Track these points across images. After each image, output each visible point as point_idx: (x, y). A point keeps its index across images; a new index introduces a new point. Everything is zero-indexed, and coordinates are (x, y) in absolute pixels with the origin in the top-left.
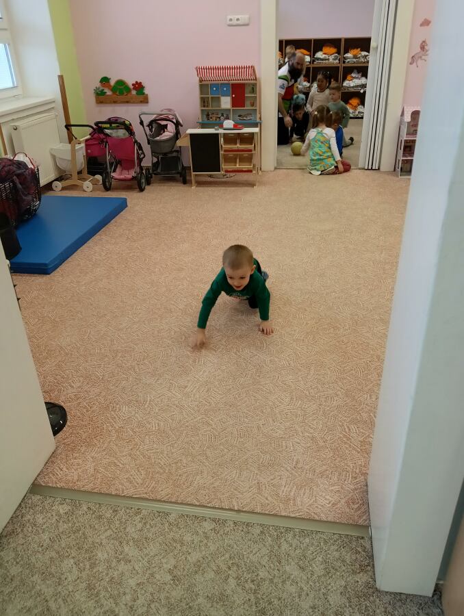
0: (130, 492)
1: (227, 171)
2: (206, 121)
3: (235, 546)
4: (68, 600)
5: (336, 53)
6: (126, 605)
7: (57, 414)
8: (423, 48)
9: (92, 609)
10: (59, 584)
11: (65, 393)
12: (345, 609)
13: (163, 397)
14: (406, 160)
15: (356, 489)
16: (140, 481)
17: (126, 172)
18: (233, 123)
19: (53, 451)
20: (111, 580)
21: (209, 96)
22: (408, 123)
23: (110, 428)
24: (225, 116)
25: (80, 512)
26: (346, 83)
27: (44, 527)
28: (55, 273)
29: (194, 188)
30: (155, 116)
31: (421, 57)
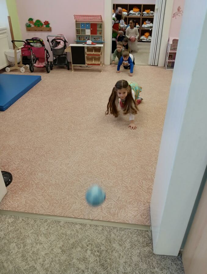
0: (42, 212)
1: (88, 64)
2: (78, 40)
3: (90, 236)
4: (13, 262)
5: (139, 11)
6: (40, 263)
7: (8, 177)
8: (178, 10)
9: (24, 266)
10: (9, 255)
11: (12, 167)
12: (139, 263)
13: (58, 169)
14: (170, 62)
15: (145, 209)
16: (47, 207)
17: (40, 63)
18: (91, 42)
19: (5, 194)
20: (33, 253)
21: (80, 29)
22: (171, 45)
23: (33, 183)
24: (88, 38)
25: (19, 222)
26: (143, 26)
27: (2, 229)
28: (6, 110)
29: (73, 72)
30: (55, 37)
31: (177, 14)
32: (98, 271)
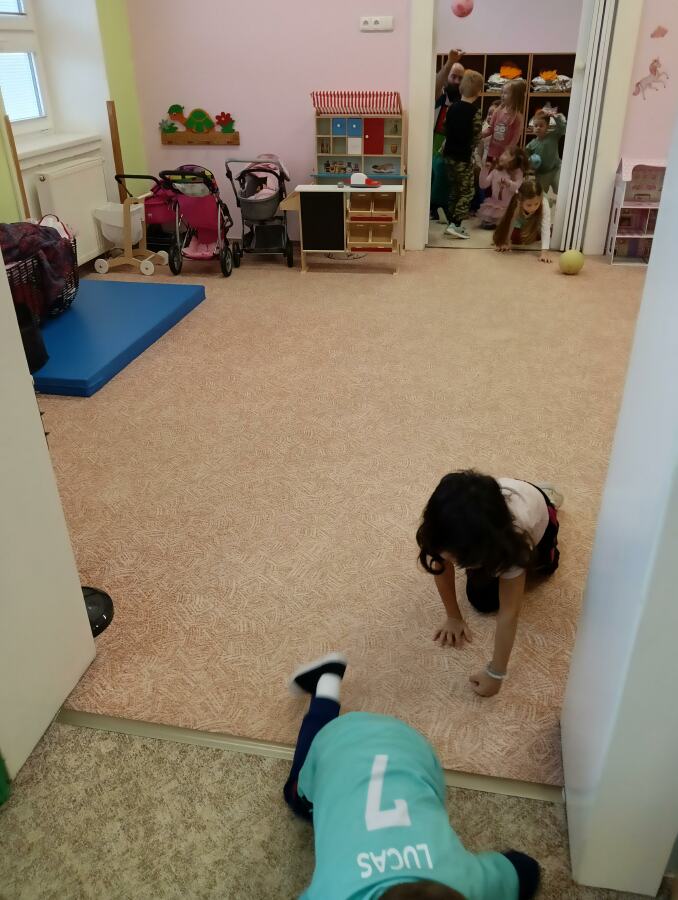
0: (206, 723)
1: (354, 249)
2: (324, 171)
4: (112, 882)
5: (521, 76)
6: (198, 893)
7: (99, 605)
8: (654, 70)
10: (99, 859)
11: (111, 573)
13: (255, 584)
14: (623, 239)
15: (542, 731)
16: (220, 708)
17: (204, 247)
18: (365, 177)
19: (92, 659)
20: (177, 856)
21: (331, 136)
22: (628, 183)
23: (176, 628)
24: (353, 166)
25: (132, 753)
28: (97, 395)
29: (303, 272)
30: (249, 164)
31: (650, 85)
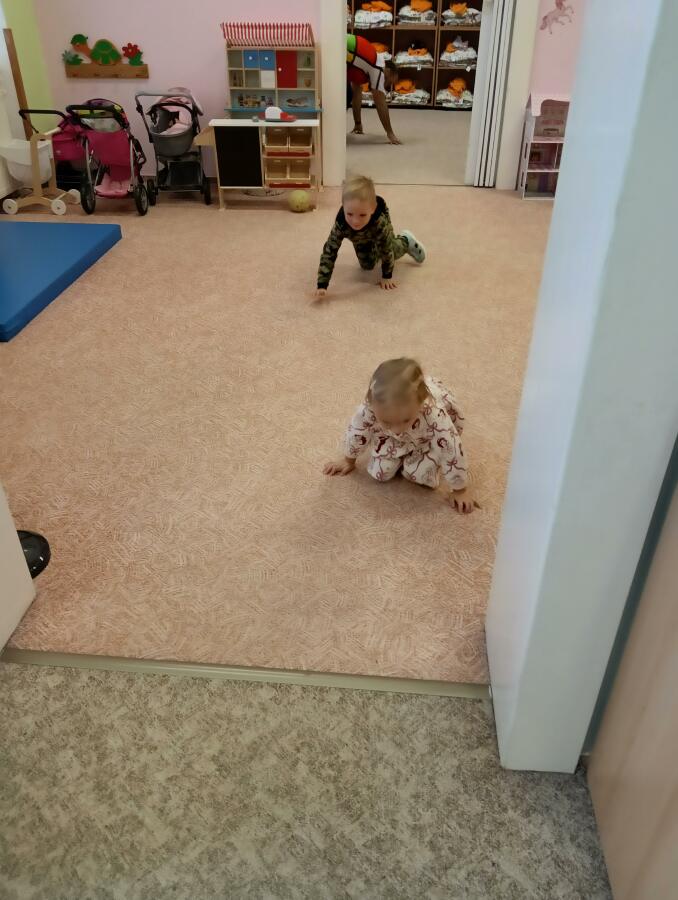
0: (151, 652)
1: (272, 186)
2: (238, 107)
3: (305, 720)
4: (69, 805)
5: (431, 9)
6: (154, 807)
7: (35, 547)
8: (559, 4)
9: (105, 815)
10: (54, 785)
11: (44, 516)
12: (459, 796)
13: (192, 519)
14: (533, 173)
15: (470, 636)
16: (164, 637)
17: (117, 184)
18: (280, 111)
19: (32, 600)
20: (130, 776)
21: (243, 69)
22: (537, 118)
23: (116, 565)
24: (267, 100)
25: (79, 685)
26: (445, 57)
27: (26, 707)
28: (16, 338)
29: (222, 210)
30: (160, 98)
31: (556, 19)
32: (332, 823)
